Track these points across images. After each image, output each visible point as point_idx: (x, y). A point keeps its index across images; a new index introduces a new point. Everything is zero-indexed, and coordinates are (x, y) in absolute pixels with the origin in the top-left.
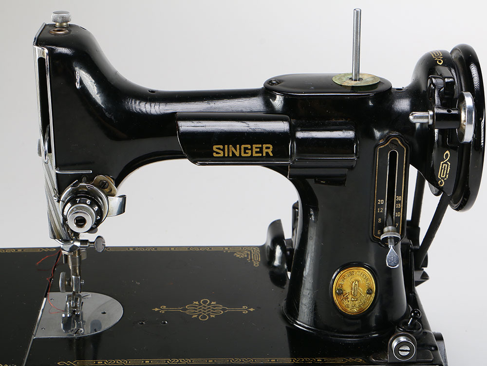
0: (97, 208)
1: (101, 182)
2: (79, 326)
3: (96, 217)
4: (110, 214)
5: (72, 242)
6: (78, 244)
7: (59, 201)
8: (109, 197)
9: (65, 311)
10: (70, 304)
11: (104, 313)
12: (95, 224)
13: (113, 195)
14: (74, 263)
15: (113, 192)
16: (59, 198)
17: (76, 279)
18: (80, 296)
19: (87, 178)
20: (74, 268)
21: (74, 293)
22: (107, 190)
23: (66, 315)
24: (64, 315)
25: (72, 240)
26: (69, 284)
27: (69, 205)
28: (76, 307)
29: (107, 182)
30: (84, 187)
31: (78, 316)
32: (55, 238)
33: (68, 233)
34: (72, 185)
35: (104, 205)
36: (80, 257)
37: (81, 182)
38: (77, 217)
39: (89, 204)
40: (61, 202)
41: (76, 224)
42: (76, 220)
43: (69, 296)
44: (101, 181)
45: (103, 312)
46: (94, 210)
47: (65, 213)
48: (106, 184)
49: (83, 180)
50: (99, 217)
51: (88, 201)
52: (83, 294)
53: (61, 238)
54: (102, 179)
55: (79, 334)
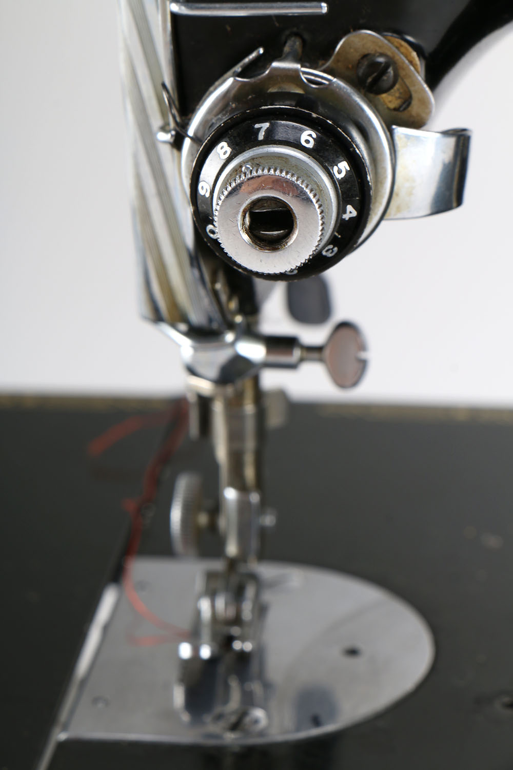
0: (344, 166)
1: (366, 63)
2: (249, 701)
3: (341, 210)
4: (399, 209)
5: (229, 337)
6: (254, 351)
7: (177, 144)
8: (400, 132)
9: (194, 637)
10: (213, 606)
11: (353, 652)
12: (333, 241)
13: (417, 123)
14: (235, 436)
15: (415, 108)
16: (182, 127)
17: (243, 506)
18: (253, 577)
19: (304, 42)
20: (236, 458)
21: (233, 564)
22: (390, 100)
23: (196, 650)
24: (185, 651)
25: (231, 326)
26: (213, 526)
27: (223, 150)
28: (237, 620)
29: (390, 62)
30: (293, 77)
31: (243, 658)
32: (157, 317)
33: (215, 294)
34: (238, 68)
35: (375, 160)
36: (261, 414)
37: (279, 57)
38: (255, 203)
39: (311, 145)
40: (187, 142)
41: (252, 231)
42: (253, 216)
43: (211, 576)
44: (365, 56)
45: (348, 644)
46: (331, 176)
47: (204, 189)
48: (384, 71)
49: (287, 49)
50: (351, 212)
51: (308, 137)
52: (267, 571)
53: (184, 319)
54: (370, 48)
55: (247, 733)
